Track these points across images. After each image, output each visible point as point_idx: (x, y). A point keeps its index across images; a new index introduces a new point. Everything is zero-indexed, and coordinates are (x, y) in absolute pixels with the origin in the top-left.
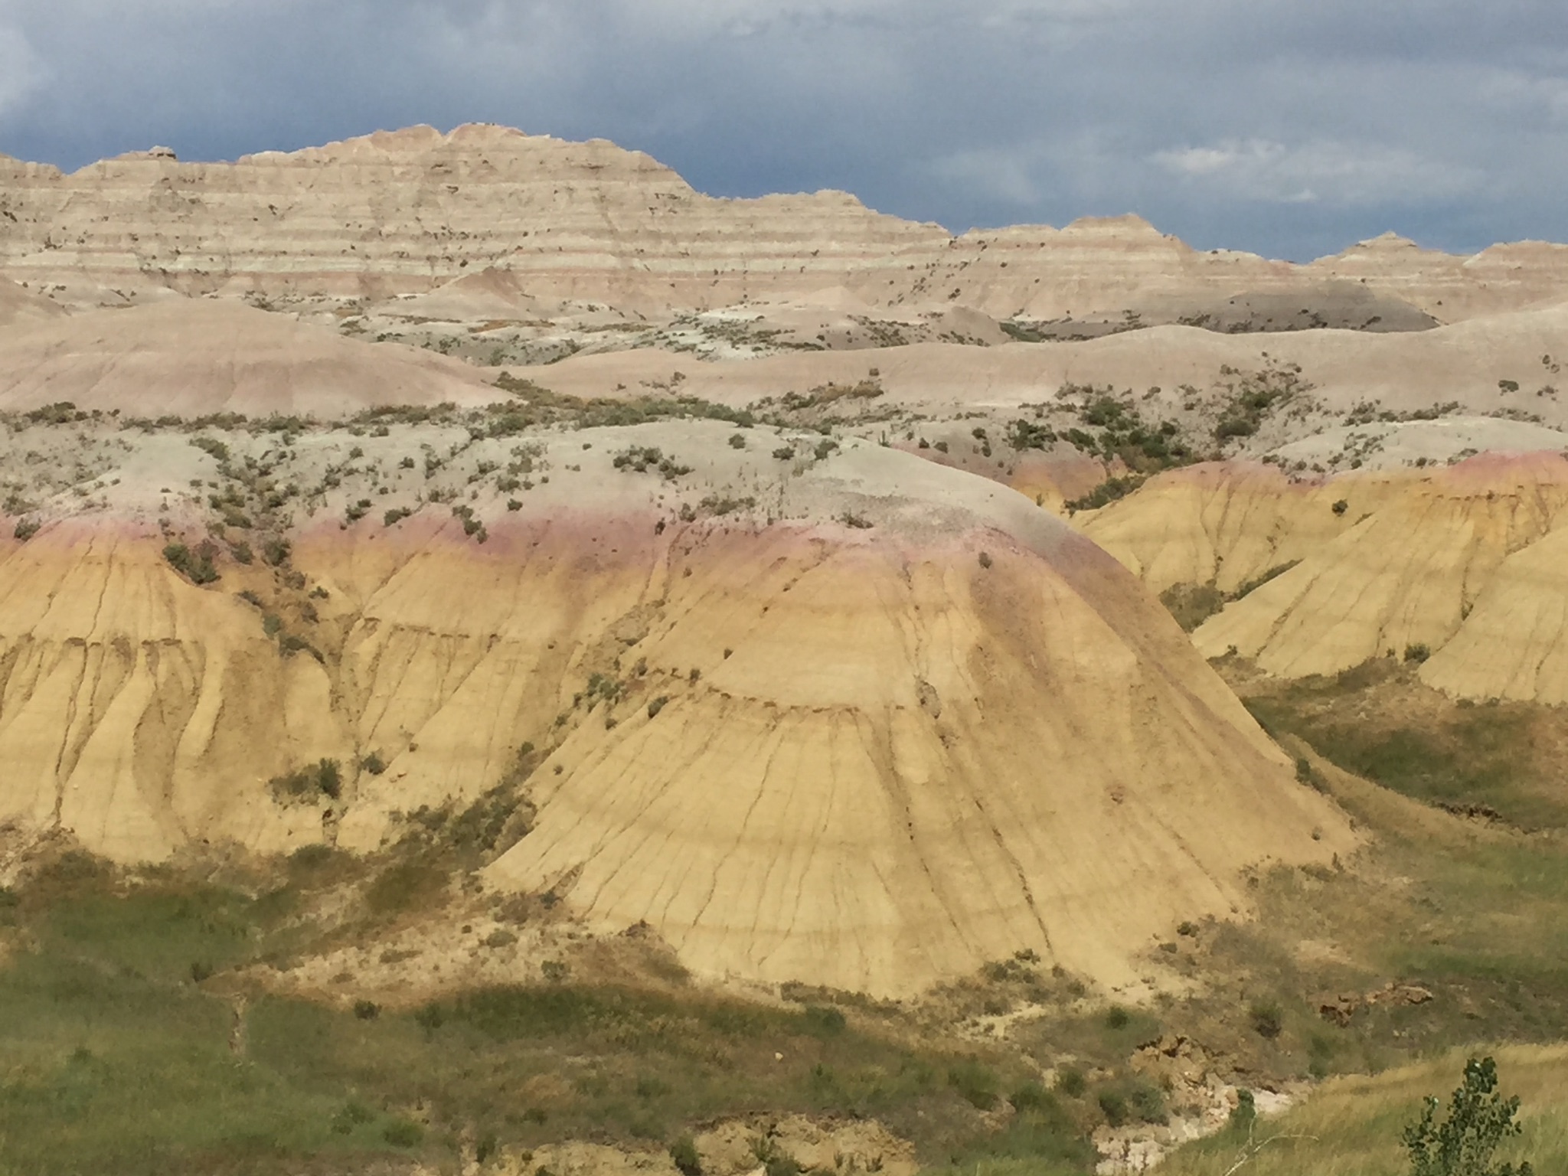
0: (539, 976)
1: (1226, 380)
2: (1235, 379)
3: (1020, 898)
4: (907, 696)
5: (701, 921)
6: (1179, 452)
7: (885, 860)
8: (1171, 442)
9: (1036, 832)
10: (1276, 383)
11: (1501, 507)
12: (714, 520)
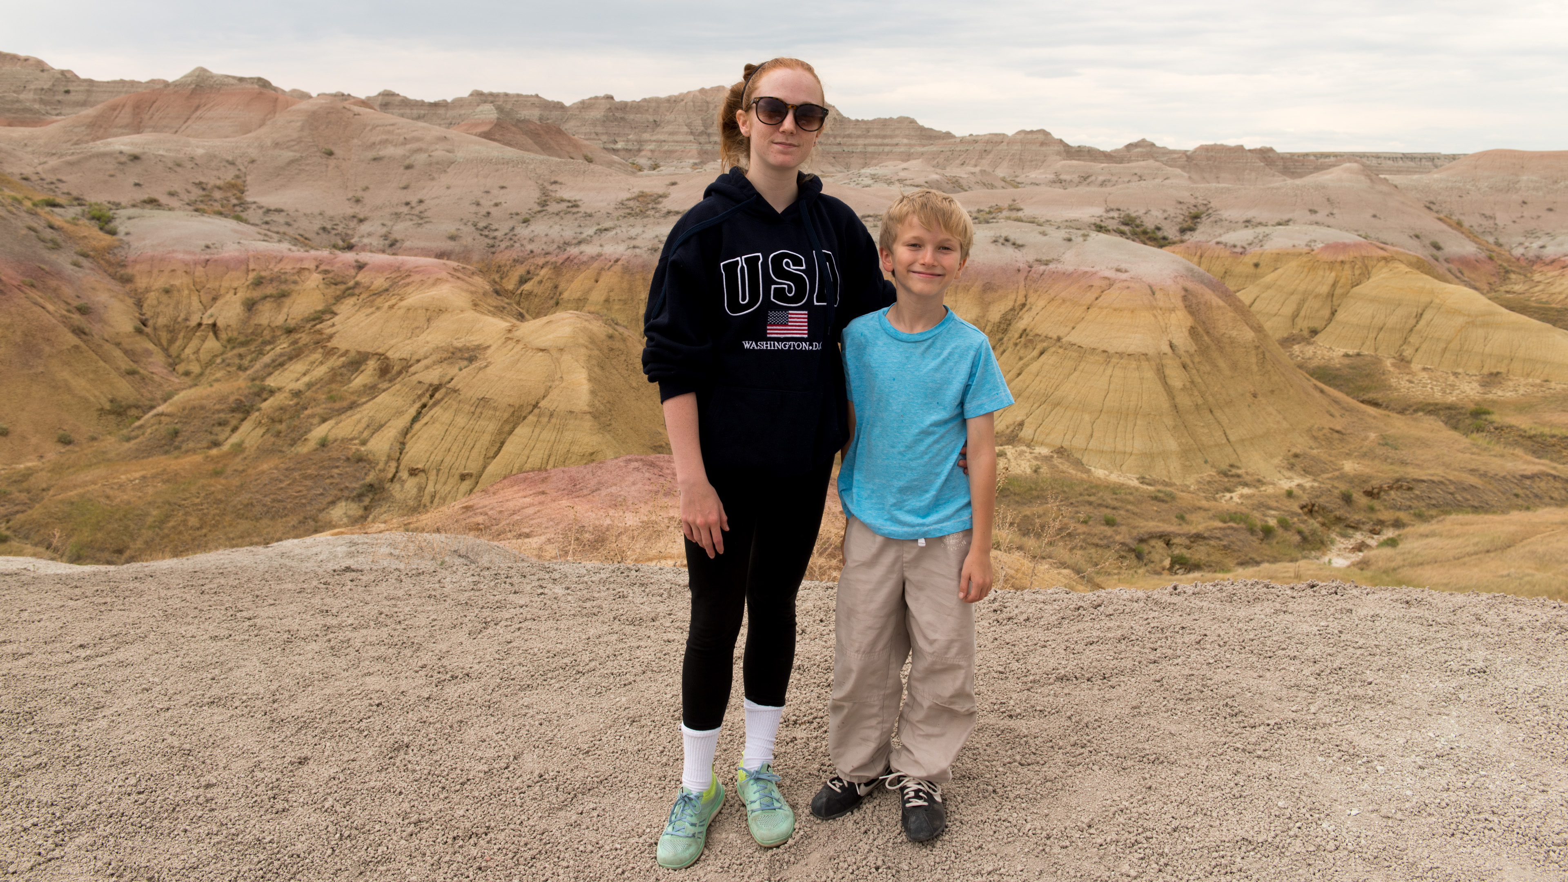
0: (1028, 471)
1: (1180, 206)
2: (1184, 207)
3: (1224, 441)
4: (1166, 349)
5: (1090, 446)
6: (1164, 238)
7: (1169, 422)
8: (1160, 234)
9: (1226, 410)
10: (1202, 208)
11: (1347, 266)
12: (1042, 268)
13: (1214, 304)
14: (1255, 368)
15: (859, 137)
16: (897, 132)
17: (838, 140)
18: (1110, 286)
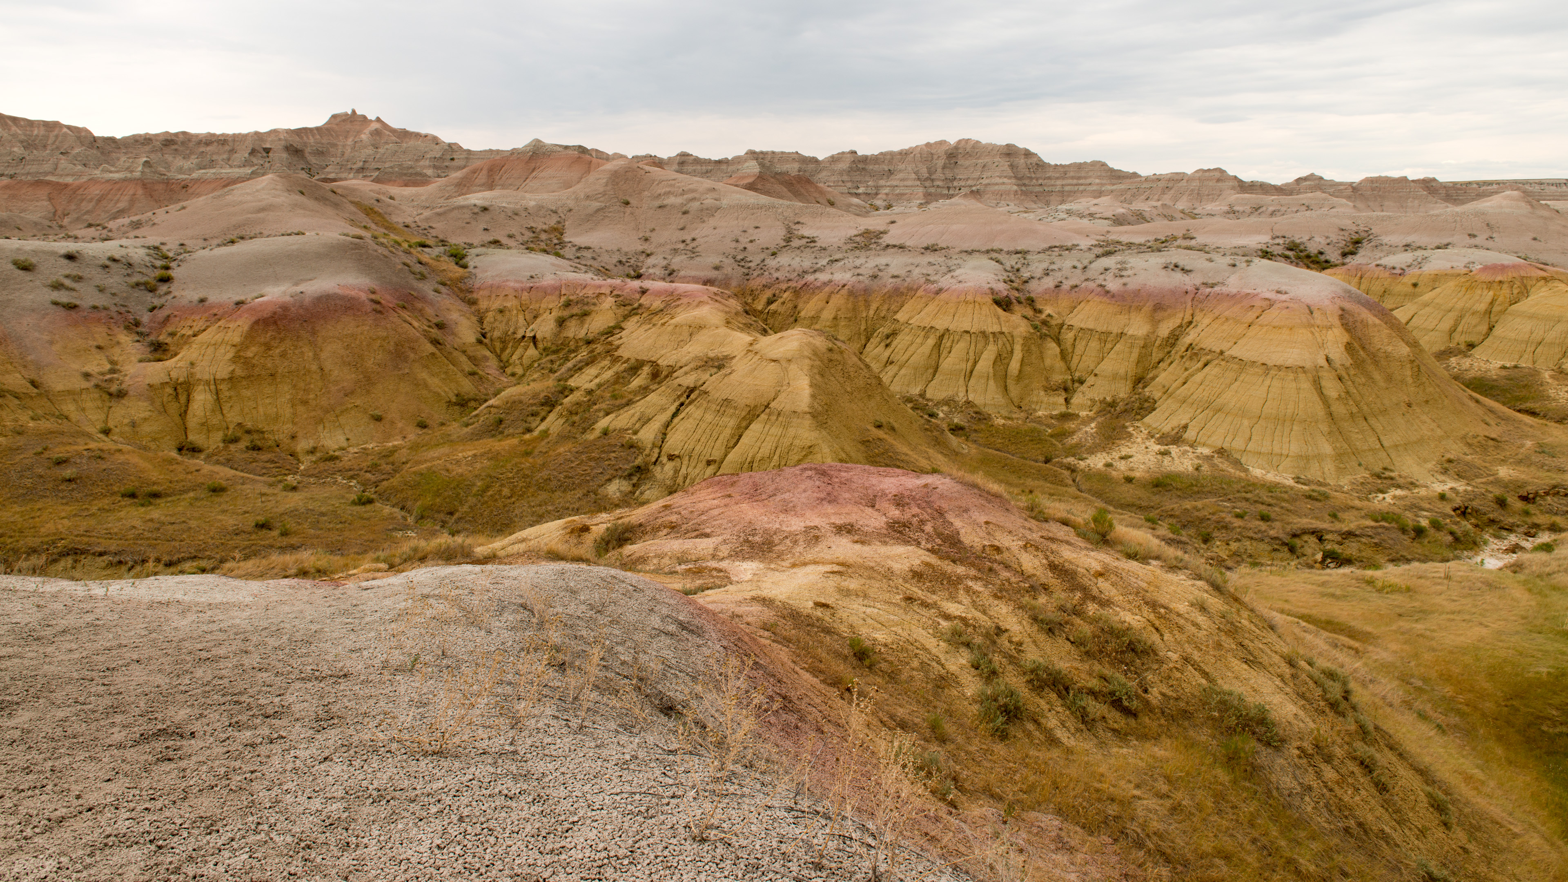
0: (1190, 469)
1: (1342, 233)
2: (1346, 234)
3: (1378, 446)
4: (1322, 362)
5: (1248, 448)
6: (1327, 262)
7: (1325, 428)
8: (1322, 258)
9: (1381, 418)
10: (1363, 234)
11: (1505, 286)
12: (1208, 290)
13: (1370, 322)
14: (1410, 380)
15: (1057, 178)
16: (1090, 174)
17: (1040, 181)
18: (1271, 306)
